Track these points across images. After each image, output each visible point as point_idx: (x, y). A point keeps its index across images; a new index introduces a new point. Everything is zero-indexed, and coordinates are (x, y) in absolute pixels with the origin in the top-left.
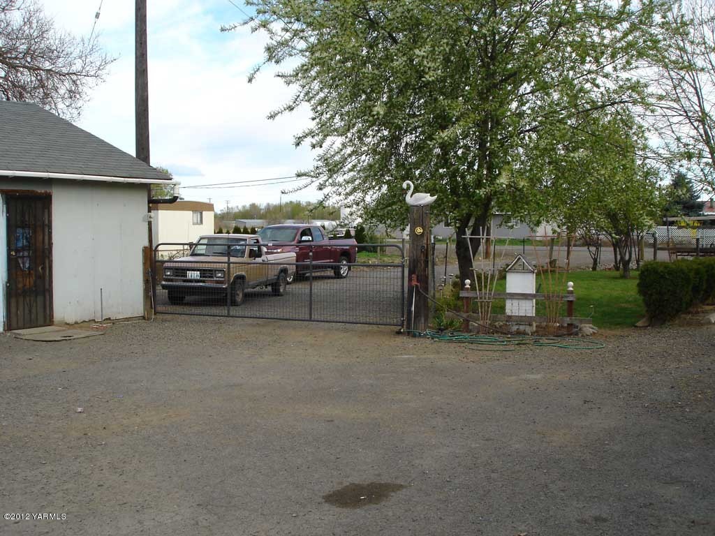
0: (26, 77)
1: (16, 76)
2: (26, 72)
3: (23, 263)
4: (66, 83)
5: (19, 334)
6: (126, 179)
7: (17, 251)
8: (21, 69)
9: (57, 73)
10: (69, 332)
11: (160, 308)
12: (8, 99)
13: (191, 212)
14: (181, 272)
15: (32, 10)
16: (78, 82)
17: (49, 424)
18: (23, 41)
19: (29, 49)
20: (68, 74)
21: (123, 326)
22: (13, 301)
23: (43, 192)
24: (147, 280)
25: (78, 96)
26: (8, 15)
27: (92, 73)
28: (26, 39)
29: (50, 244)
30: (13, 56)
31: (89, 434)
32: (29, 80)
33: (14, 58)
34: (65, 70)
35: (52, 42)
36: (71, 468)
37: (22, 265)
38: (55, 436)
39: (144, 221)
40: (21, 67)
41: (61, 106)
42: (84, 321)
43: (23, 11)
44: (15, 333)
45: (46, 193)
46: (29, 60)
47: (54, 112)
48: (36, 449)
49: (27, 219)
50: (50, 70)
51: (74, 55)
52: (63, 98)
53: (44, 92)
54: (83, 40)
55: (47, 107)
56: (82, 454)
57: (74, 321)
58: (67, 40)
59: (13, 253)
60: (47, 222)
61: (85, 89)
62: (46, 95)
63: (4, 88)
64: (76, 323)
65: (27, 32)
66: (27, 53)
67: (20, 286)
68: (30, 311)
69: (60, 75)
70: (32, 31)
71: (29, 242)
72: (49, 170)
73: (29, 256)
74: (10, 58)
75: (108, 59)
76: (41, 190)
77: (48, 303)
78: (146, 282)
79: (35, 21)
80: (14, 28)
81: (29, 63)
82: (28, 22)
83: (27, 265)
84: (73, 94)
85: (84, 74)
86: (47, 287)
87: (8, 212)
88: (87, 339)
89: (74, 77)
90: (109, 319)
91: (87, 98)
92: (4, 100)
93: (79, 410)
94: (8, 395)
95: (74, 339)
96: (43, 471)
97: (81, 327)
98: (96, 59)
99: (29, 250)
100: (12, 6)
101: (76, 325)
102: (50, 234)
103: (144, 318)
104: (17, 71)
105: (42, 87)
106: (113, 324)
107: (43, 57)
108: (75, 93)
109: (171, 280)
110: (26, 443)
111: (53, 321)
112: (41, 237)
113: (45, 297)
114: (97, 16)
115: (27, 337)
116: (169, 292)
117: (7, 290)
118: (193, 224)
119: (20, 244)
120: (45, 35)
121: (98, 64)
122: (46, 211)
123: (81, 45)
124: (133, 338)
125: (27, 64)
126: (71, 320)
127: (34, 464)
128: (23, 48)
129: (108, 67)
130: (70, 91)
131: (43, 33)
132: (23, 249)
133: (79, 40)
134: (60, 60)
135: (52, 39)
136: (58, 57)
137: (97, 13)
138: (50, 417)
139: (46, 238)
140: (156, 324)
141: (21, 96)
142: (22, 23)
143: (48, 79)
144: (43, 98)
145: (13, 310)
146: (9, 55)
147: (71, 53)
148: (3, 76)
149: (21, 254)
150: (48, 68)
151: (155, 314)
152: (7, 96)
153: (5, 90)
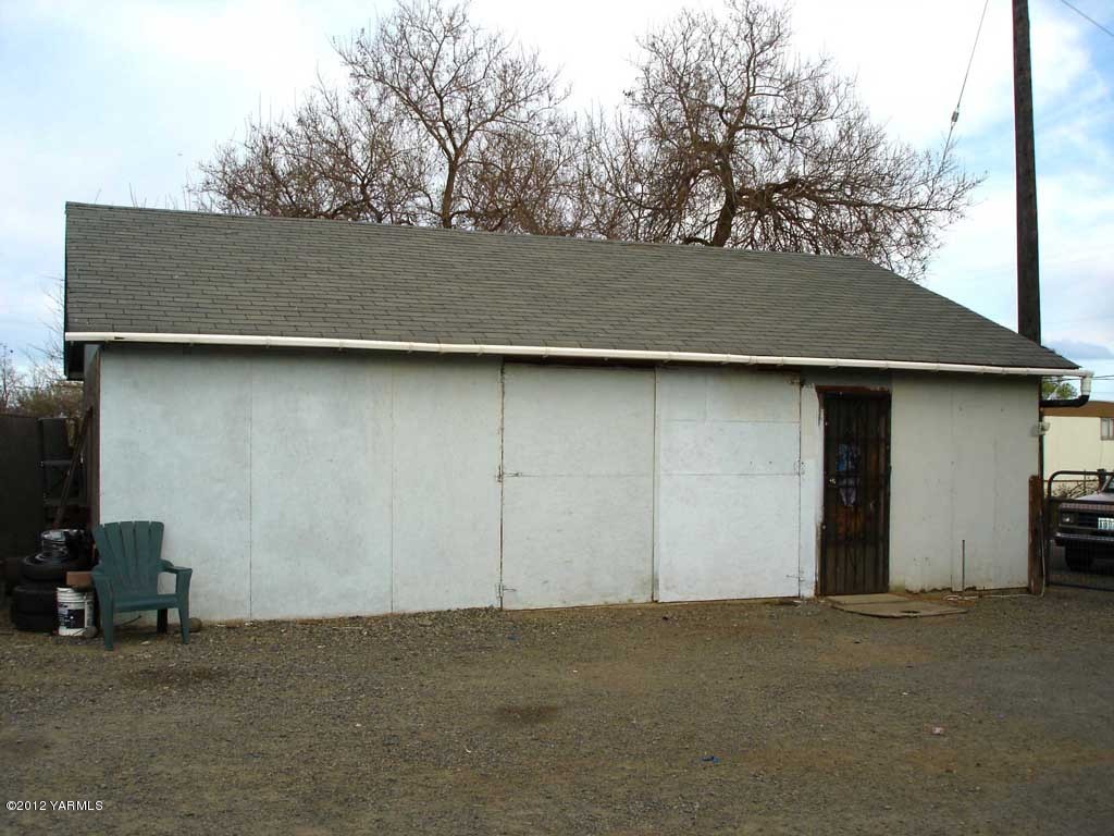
0: (844, 217)
1: (829, 217)
2: (844, 210)
3: (848, 496)
4: (903, 222)
5: (839, 603)
6: (1006, 369)
7: (839, 477)
8: (837, 206)
9: (890, 208)
10: (913, 605)
11: (1054, 577)
12: (818, 252)
13: (1098, 419)
14: (1088, 517)
15: (852, 117)
16: (922, 220)
17: (892, 747)
18: (839, 164)
19: (848, 176)
20: (906, 209)
21: (996, 602)
22: (831, 552)
23: (878, 389)
24: (1036, 530)
25: (922, 242)
26: (817, 129)
27: (944, 205)
28: (843, 161)
29: (888, 469)
30: (825, 187)
31: (955, 772)
32: (848, 221)
33: (827, 191)
34: (901, 204)
35: (882, 162)
36: (928, 822)
37: (844, 500)
38: (902, 767)
39: (1033, 435)
40: (836, 203)
41: (895, 257)
42: (935, 590)
43: (839, 120)
44: (830, 601)
45: (882, 391)
46: (849, 193)
47: (886, 267)
48: (874, 784)
49: (854, 429)
50: (880, 205)
51: (916, 179)
52: (898, 244)
53: (870, 239)
54: (928, 155)
55: (876, 260)
56: (945, 802)
57: (920, 588)
58: (905, 157)
59: (833, 481)
60: (883, 436)
61: (933, 230)
62: (874, 242)
63: (812, 235)
64: (923, 591)
65: (845, 150)
66: (844, 183)
67: (842, 530)
68: (855, 568)
69: (895, 211)
70: (852, 149)
71: (856, 466)
72: (889, 356)
73: (856, 487)
74: (822, 191)
75: (968, 181)
76: (874, 386)
77: (881, 557)
78: (1034, 532)
79: (856, 134)
80: (827, 146)
81: (848, 197)
82: (846, 135)
83: (853, 500)
84: (915, 239)
85: (931, 207)
86: (881, 532)
87: (826, 420)
88: (940, 619)
89: (916, 214)
90: (974, 589)
91: (936, 244)
92: (812, 253)
93: (938, 730)
94: (828, 696)
95: (921, 617)
96: (887, 821)
97: (929, 599)
98: (949, 182)
99: (856, 477)
100: (823, 115)
101: (923, 595)
102: (888, 452)
103: (1028, 590)
104: (831, 210)
105: (868, 231)
106: (980, 596)
107: (868, 187)
108: (917, 237)
109: (1072, 531)
110: (860, 773)
111: (888, 587)
112: (874, 457)
113: (877, 547)
114: (955, 117)
115: (852, 609)
116: (1067, 550)
117: (822, 536)
118: (1102, 439)
119: (843, 468)
120: (871, 155)
121: (953, 189)
122: (883, 420)
123: (925, 165)
124: (1014, 623)
125: (845, 198)
126: (915, 585)
127: (872, 807)
128: (839, 174)
129: (968, 193)
130: (910, 235)
131: (868, 150)
132: (848, 474)
133: (921, 155)
134: (894, 188)
135: (882, 158)
136: (892, 185)
137: (954, 113)
138: (893, 736)
139: (882, 460)
140: (1050, 603)
141: (837, 246)
142: (838, 138)
143: (876, 217)
144: (869, 248)
145: (831, 564)
146: (819, 187)
147: (911, 177)
148: (811, 217)
149: (845, 482)
150: (876, 202)
151: (1047, 585)
152: (817, 247)
153: (814, 237)
